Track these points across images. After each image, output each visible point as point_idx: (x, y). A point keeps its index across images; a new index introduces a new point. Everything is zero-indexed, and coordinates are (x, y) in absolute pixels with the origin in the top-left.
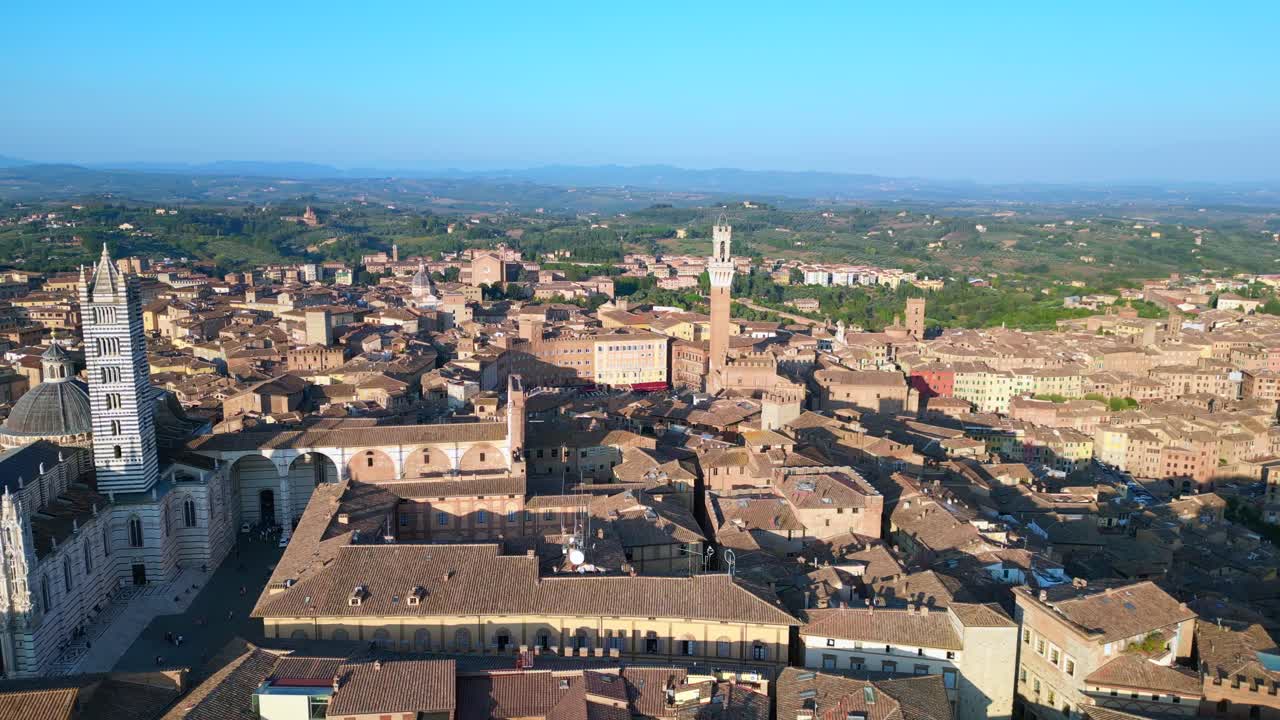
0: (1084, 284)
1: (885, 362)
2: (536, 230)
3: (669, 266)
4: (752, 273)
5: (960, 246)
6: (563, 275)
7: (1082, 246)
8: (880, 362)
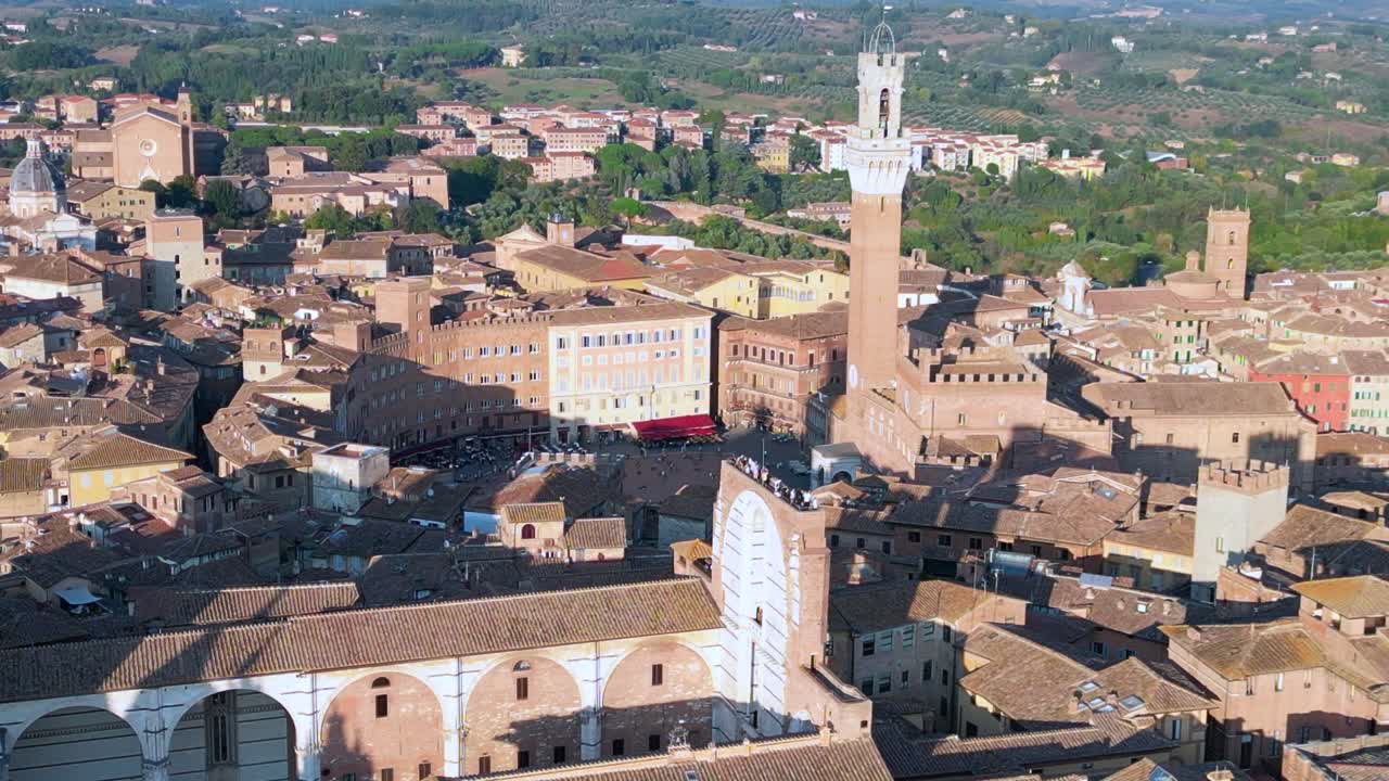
0: (1357, 161)
1: (1194, 355)
2: (168, 47)
3: (524, 132)
4: (708, 143)
5: (1098, 81)
6: (324, 157)
7: (1332, 80)
8: (1183, 357)
